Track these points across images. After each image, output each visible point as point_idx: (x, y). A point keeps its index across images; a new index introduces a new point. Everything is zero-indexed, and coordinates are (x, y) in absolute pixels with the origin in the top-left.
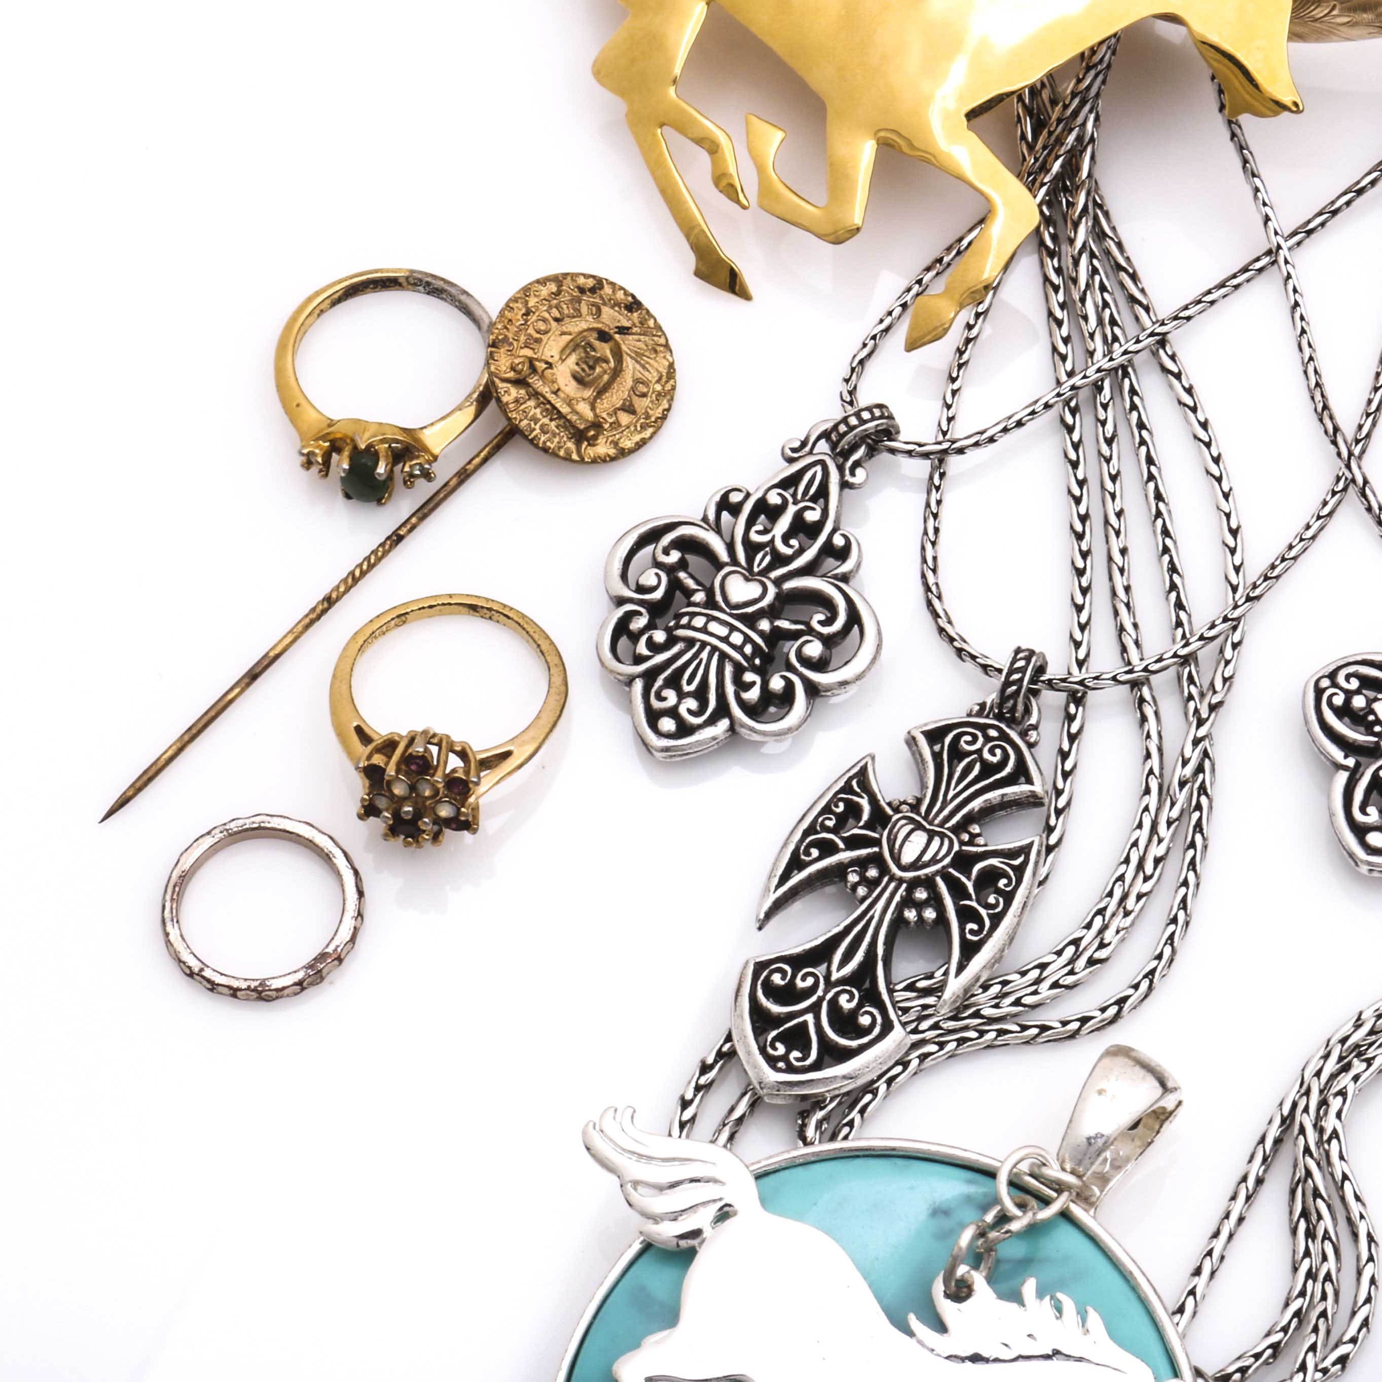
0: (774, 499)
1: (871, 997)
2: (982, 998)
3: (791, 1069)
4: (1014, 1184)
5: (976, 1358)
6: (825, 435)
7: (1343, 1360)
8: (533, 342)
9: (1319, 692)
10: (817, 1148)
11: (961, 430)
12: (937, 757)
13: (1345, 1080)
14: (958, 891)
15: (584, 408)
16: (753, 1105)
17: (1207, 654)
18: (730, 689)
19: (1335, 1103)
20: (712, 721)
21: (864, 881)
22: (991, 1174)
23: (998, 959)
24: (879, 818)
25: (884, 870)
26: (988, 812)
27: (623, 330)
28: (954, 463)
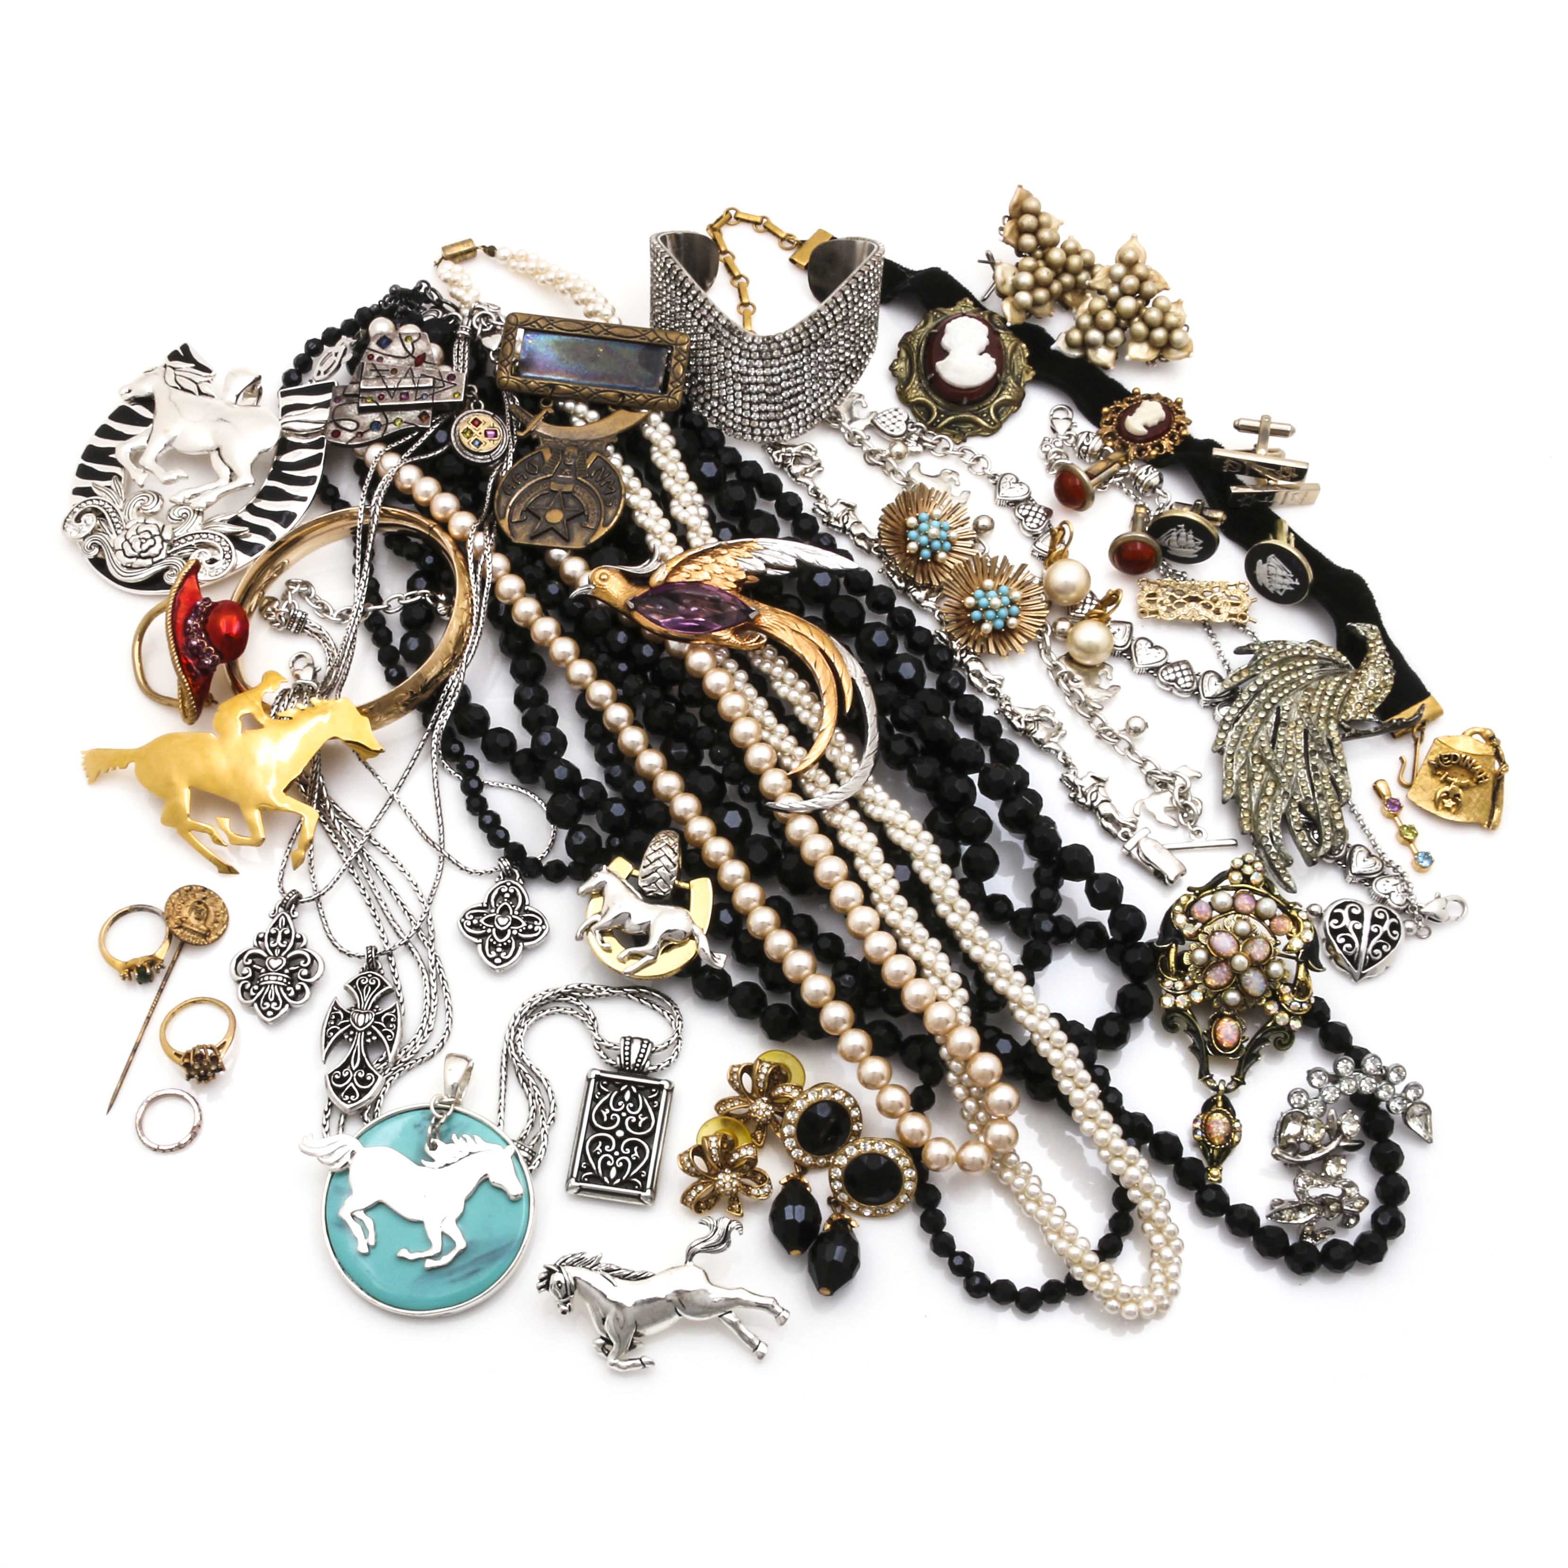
0: (273, 932)
1: (367, 1070)
2: (400, 1056)
3: (353, 1102)
4: (436, 1108)
5: (447, 1165)
6: (280, 906)
7: (553, 1119)
8: (179, 913)
9: (462, 924)
10: (371, 1123)
11: (321, 888)
12: (356, 989)
13: (519, 1036)
14: (380, 1027)
15: (203, 927)
16: (345, 1118)
17: (423, 926)
18: (284, 995)
19: (519, 1044)
20: (283, 1007)
21: (350, 1036)
22: (428, 1108)
23: (400, 1043)
24: (347, 1016)
25: (355, 1030)
26: (378, 1000)
27: (204, 898)
28: (322, 898)
